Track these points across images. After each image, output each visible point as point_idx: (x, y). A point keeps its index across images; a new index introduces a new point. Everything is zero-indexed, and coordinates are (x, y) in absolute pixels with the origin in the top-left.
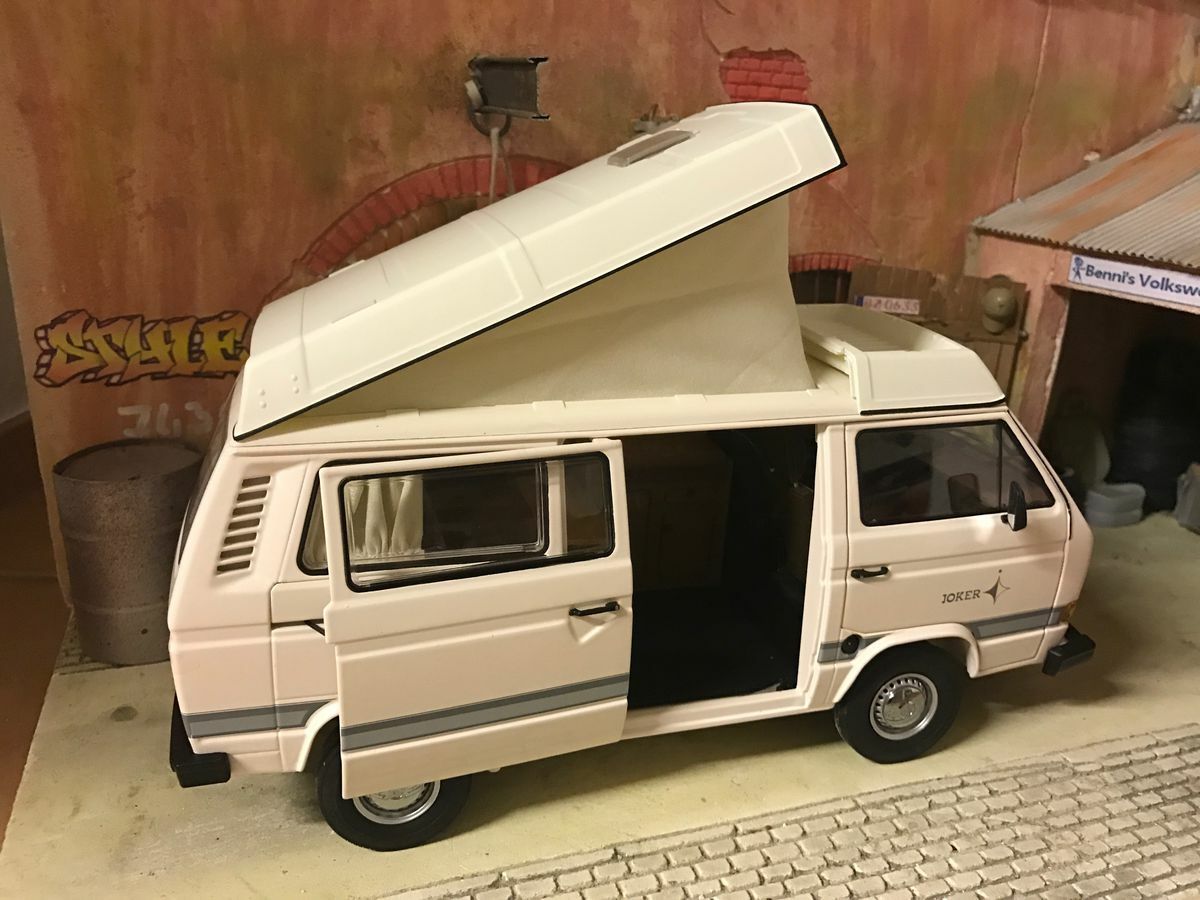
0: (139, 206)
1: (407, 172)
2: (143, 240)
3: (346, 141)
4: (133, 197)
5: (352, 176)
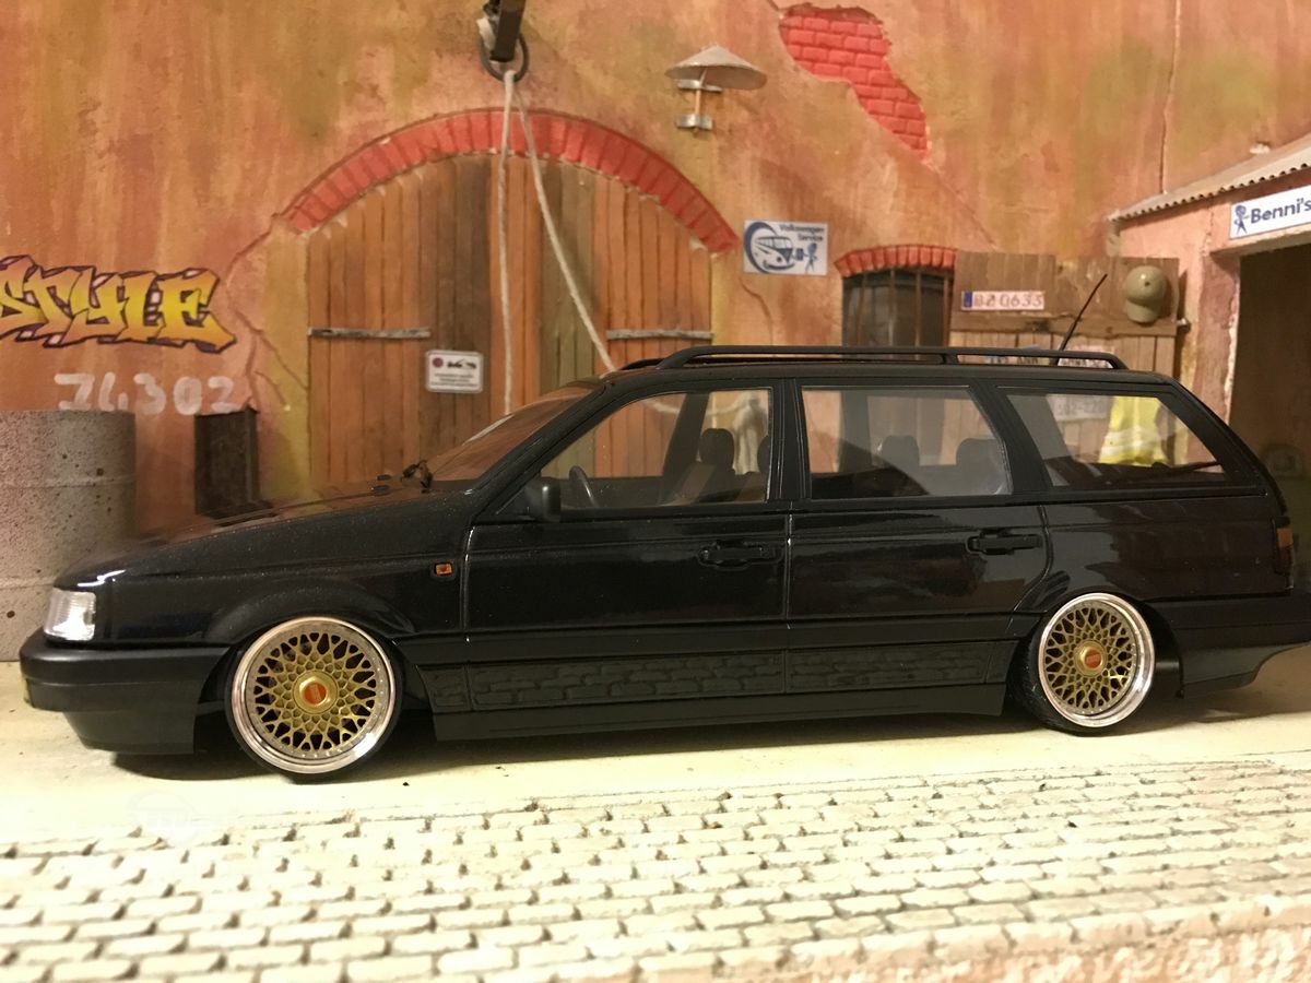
0: (101, 142)
1: (410, 121)
2: (102, 180)
3: (340, 82)
4: (95, 132)
5: (346, 123)
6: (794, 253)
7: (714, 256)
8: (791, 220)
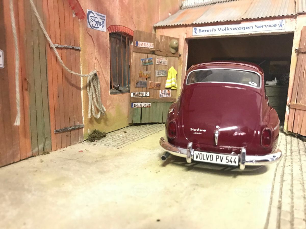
6: (99, 23)
7: (79, 20)
8: (98, 12)
